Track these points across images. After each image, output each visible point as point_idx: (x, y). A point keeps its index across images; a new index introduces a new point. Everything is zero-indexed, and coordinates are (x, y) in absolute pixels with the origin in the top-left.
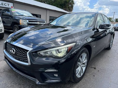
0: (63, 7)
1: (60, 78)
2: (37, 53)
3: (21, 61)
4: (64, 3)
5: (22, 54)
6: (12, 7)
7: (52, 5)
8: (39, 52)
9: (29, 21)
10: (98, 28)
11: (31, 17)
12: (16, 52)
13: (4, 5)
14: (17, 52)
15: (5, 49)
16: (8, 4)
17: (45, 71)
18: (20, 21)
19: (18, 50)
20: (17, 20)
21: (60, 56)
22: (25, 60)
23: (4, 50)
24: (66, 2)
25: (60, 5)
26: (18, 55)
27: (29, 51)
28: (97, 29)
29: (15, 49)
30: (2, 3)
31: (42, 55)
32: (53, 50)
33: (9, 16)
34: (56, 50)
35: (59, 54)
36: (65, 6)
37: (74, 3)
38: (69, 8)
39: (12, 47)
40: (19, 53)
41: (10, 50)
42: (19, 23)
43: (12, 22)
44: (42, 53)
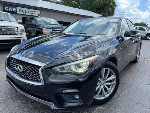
0: (100, 11)
1: (82, 101)
2: (51, 69)
3: (31, 80)
4: (102, 6)
5: (32, 72)
6: (39, 15)
7: (87, 10)
8: (54, 68)
9: (53, 30)
10: (123, 36)
11: (57, 25)
12: (23, 69)
13: (30, 13)
14: (26, 69)
15: (7, 66)
16: (35, 12)
17: (63, 92)
18: (43, 30)
19: (26, 66)
20: (41, 29)
21: (81, 72)
22: (36, 78)
23: (7, 68)
24: (105, 5)
25: (97, 9)
26: (26, 73)
27: (41, 67)
28: (122, 38)
29: (22, 66)
30: (28, 11)
31: (58, 72)
32: (72, 65)
33: (34, 25)
34: (75, 65)
35: (80, 70)
36: (104, 10)
37: (115, 6)
38: (109, 12)
39: (17, 64)
40: (28, 71)
41: (16, 67)
42: (43, 32)
43: (36, 32)
44: (58, 69)
